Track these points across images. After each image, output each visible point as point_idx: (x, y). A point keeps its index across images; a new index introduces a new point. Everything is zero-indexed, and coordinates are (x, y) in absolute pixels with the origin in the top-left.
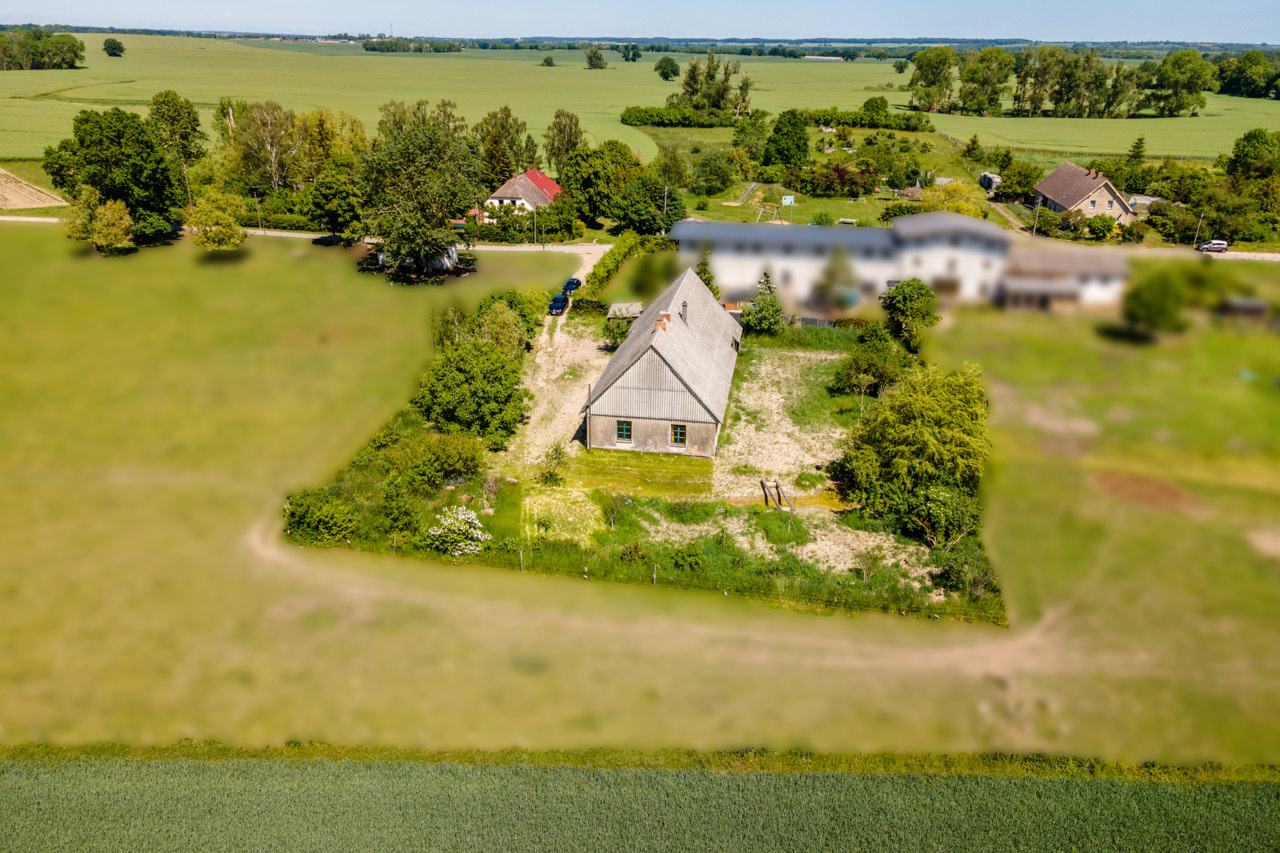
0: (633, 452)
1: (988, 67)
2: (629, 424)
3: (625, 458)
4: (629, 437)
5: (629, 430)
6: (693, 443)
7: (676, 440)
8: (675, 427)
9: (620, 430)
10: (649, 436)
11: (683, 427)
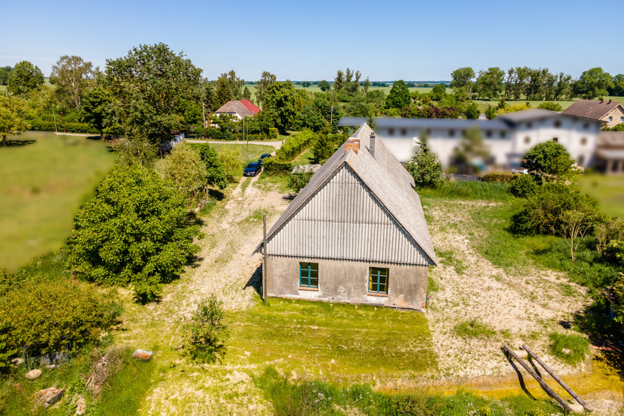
0: (320, 303)
1: (492, 77)
2: (316, 266)
3: (310, 311)
4: (315, 283)
5: (315, 274)
6: (399, 292)
7: (374, 288)
8: (374, 270)
9: (304, 274)
10: (340, 283)
11: (385, 271)
